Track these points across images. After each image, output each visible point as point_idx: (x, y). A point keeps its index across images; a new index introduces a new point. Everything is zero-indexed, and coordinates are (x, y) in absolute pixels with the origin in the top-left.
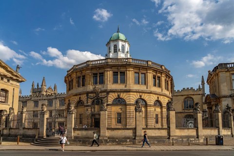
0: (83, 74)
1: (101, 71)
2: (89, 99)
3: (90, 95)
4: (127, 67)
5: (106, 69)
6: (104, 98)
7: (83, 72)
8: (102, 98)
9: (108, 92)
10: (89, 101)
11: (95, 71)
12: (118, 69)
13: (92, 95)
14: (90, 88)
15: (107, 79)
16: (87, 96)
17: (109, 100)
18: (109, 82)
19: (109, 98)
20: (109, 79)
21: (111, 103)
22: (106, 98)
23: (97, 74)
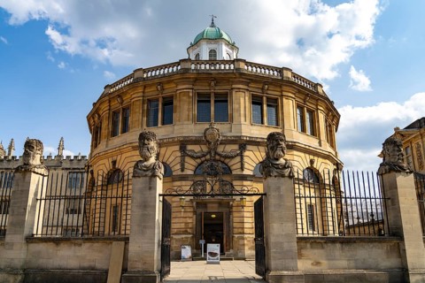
0: (167, 93)
1: (220, 89)
2: (187, 159)
3: (190, 147)
4: (284, 88)
5: (234, 86)
6: (232, 157)
7: (166, 86)
8: (226, 157)
9: (244, 144)
10: (186, 165)
11: (203, 88)
12: (262, 89)
13: (196, 148)
14: (191, 129)
15: (239, 110)
16: (183, 149)
17: (246, 166)
18: (243, 119)
19: (246, 159)
20: (242, 112)
21: (251, 173)
22: (238, 159)
23: (208, 95)
